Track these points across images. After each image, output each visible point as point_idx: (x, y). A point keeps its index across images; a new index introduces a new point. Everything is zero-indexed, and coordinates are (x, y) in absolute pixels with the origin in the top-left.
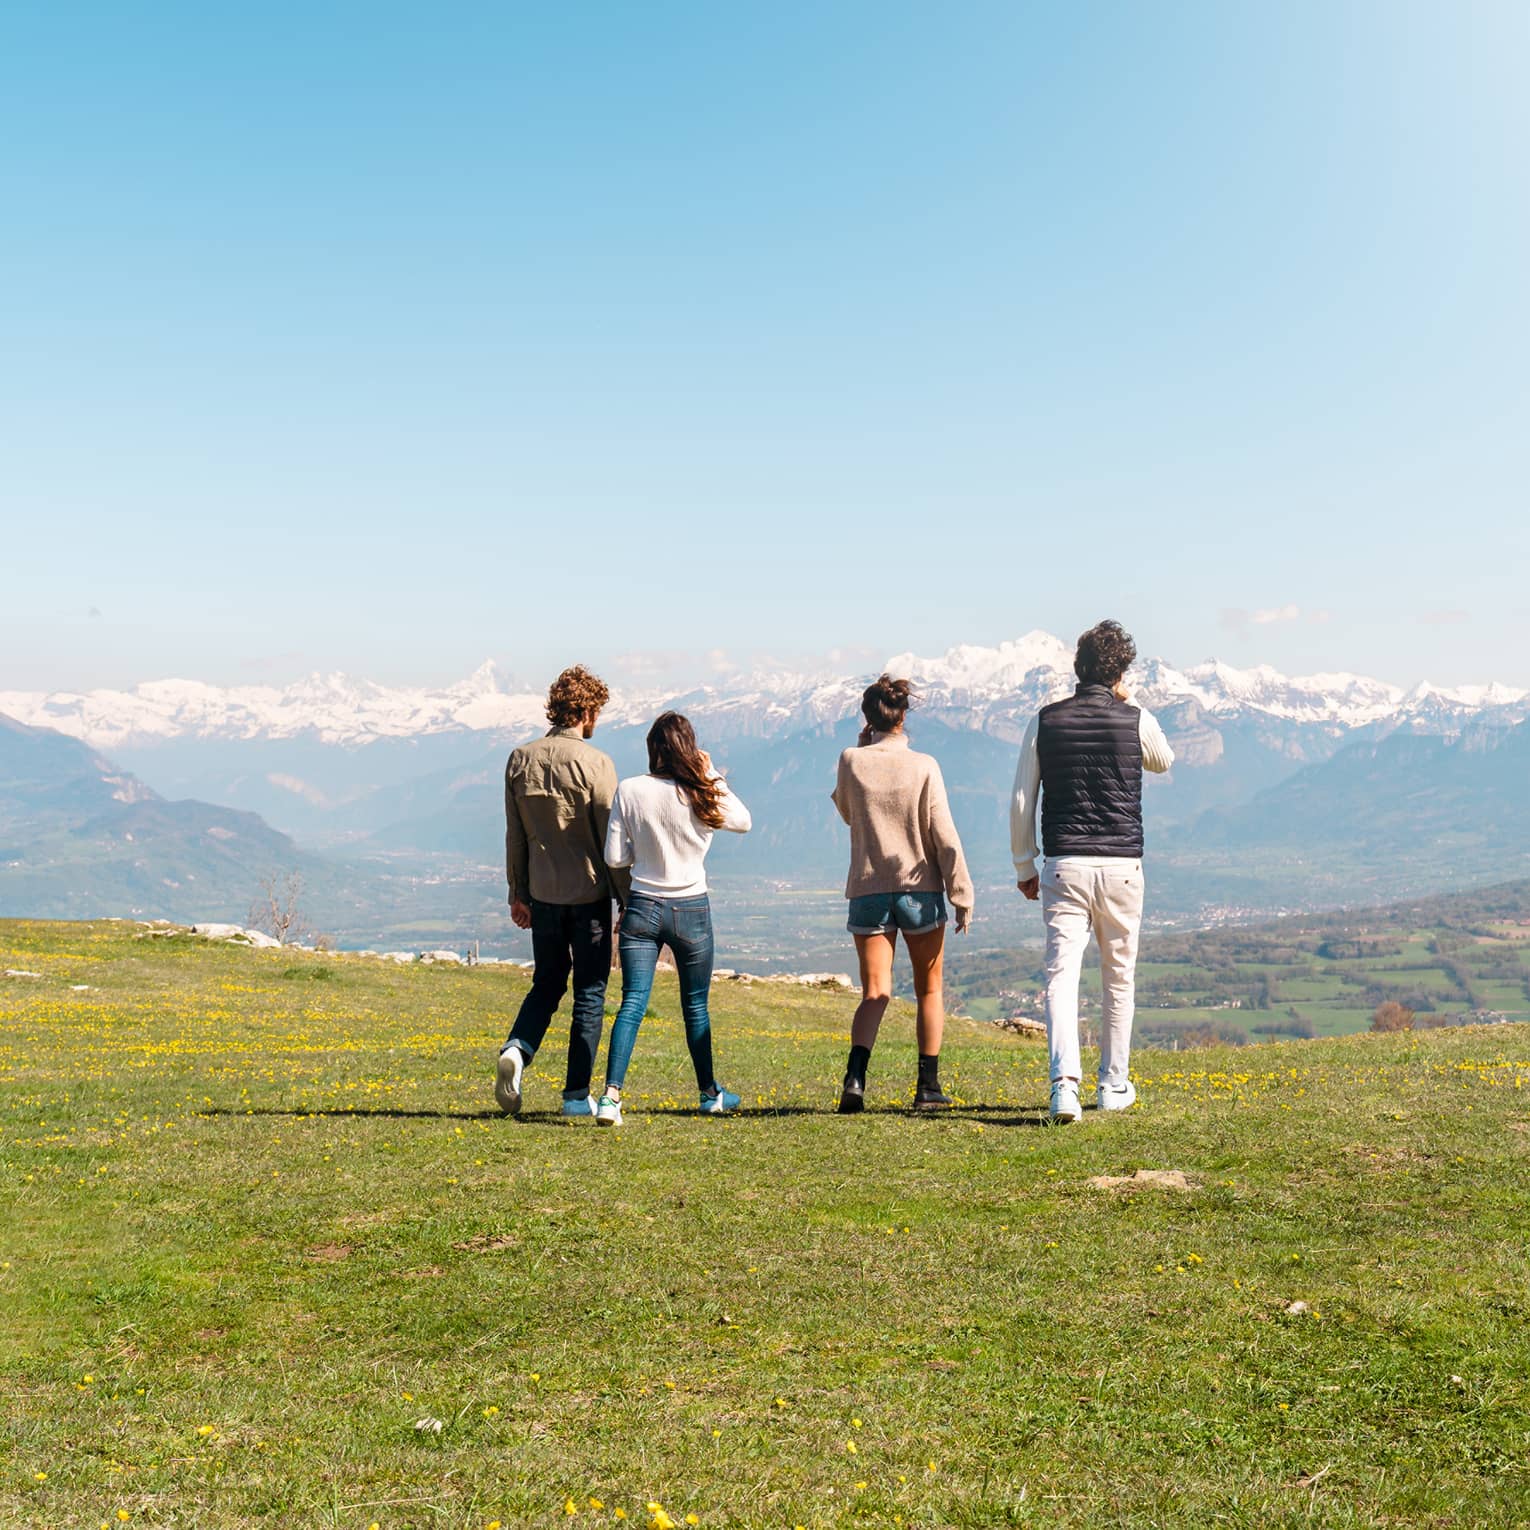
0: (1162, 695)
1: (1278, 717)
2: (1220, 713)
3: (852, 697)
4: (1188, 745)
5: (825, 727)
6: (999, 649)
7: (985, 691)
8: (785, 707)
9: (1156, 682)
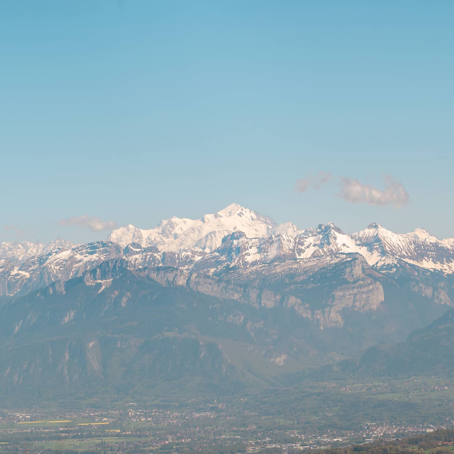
0: (334, 254)
1: (428, 270)
2: (382, 268)
3: (81, 261)
4: (355, 295)
5: (57, 286)
6: (203, 220)
7: (189, 253)
8: (26, 270)
9: (329, 244)
